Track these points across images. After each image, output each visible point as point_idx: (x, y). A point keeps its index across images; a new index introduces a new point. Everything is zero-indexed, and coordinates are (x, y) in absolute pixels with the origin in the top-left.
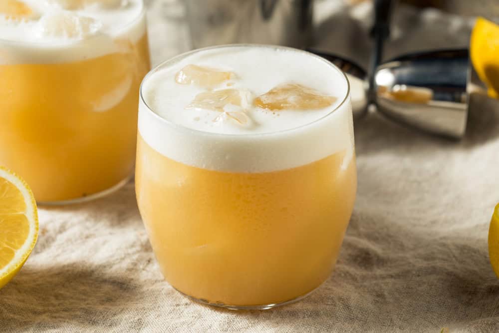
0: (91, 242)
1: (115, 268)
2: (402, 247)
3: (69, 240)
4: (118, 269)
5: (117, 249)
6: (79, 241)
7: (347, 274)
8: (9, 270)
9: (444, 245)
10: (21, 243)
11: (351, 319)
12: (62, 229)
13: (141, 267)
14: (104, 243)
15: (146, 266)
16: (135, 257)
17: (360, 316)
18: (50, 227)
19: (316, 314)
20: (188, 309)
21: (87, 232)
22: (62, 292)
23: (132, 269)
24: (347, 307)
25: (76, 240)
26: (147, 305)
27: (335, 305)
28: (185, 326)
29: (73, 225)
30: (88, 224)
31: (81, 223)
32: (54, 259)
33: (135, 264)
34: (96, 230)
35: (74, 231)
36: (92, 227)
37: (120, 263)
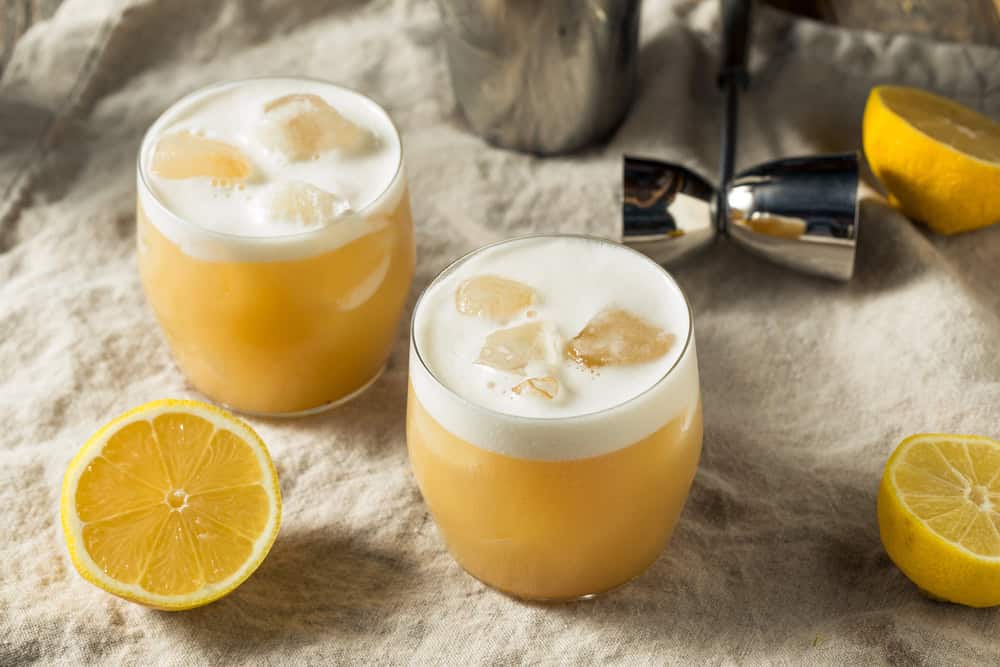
0: (344, 488)
1: (382, 532)
2: (764, 485)
3: (314, 484)
4: (385, 536)
5: (382, 501)
6: (328, 486)
7: (691, 534)
8: (247, 572)
9: (821, 485)
10: (260, 529)
11: (698, 614)
12: (304, 467)
13: (416, 530)
14: (363, 488)
15: (421, 528)
16: (406, 513)
17: (709, 609)
18: (287, 463)
19: (650, 608)
20: (483, 601)
21: (337, 471)
22: (314, 576)
23: (404, 534)
24: (692, 595)
25: (324, 485)
26: (429, 596)
27: (676, 594)
28: (480, 632)
29: (317, 460)
30: (337, 454)
31: (328, 453)
32: (297, 518)
33: (406, 526)
34: (349, 466)
35: (320, 469)
36: (344, 461)
37: (386, 524)
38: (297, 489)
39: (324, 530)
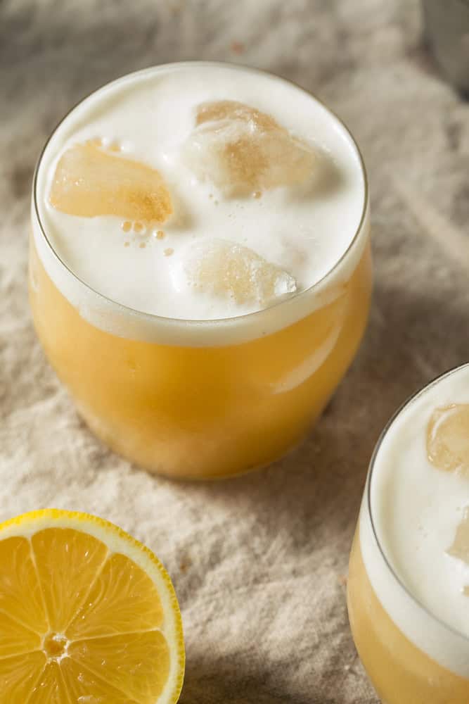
0: (263, 593)
1: (306, 667)
3: (226, 585)
5: (308, 621)
6: (242, 590)
12: (215, 559)
13: (347, 667)
14: (286, 597)
15: (353, 664)
16: (336, 641)
18: (198, 553)
21: (255, 569)
23: (332, 673)
25: (237, 588)
29: (232, 551)
30: (257, 543)
31: (245, 541)
32: (203, 632)
33: (336, 660)
34: (270, 563)
35: (233, 564)
36: (264, 553)
37: (311, 656)
38: (206, 589)
39: (234, 658)
